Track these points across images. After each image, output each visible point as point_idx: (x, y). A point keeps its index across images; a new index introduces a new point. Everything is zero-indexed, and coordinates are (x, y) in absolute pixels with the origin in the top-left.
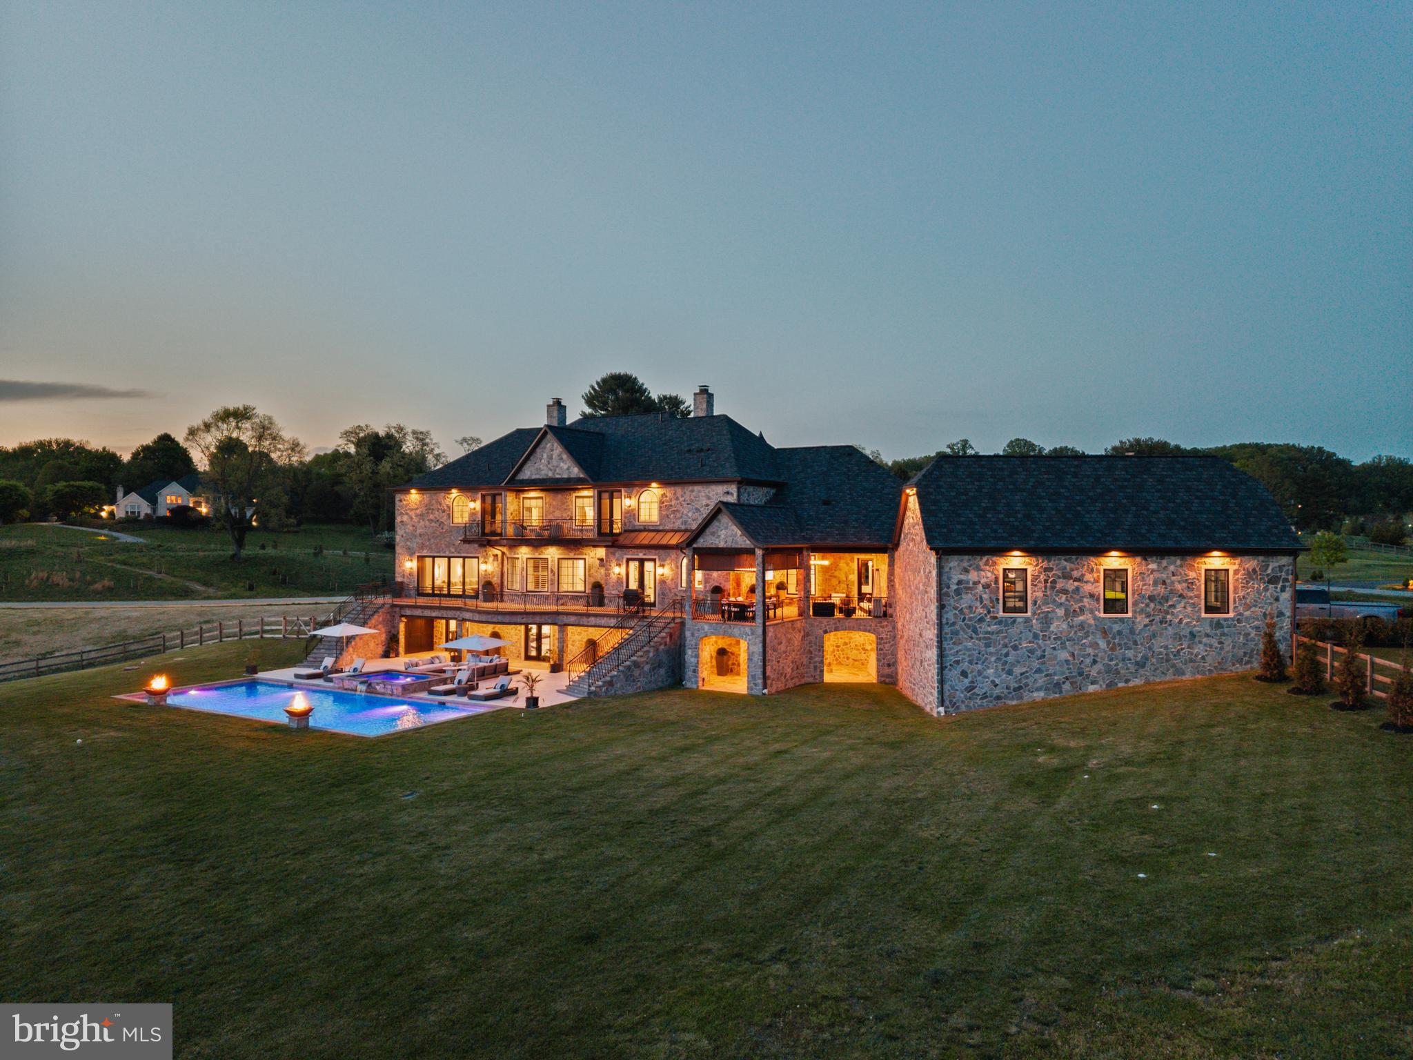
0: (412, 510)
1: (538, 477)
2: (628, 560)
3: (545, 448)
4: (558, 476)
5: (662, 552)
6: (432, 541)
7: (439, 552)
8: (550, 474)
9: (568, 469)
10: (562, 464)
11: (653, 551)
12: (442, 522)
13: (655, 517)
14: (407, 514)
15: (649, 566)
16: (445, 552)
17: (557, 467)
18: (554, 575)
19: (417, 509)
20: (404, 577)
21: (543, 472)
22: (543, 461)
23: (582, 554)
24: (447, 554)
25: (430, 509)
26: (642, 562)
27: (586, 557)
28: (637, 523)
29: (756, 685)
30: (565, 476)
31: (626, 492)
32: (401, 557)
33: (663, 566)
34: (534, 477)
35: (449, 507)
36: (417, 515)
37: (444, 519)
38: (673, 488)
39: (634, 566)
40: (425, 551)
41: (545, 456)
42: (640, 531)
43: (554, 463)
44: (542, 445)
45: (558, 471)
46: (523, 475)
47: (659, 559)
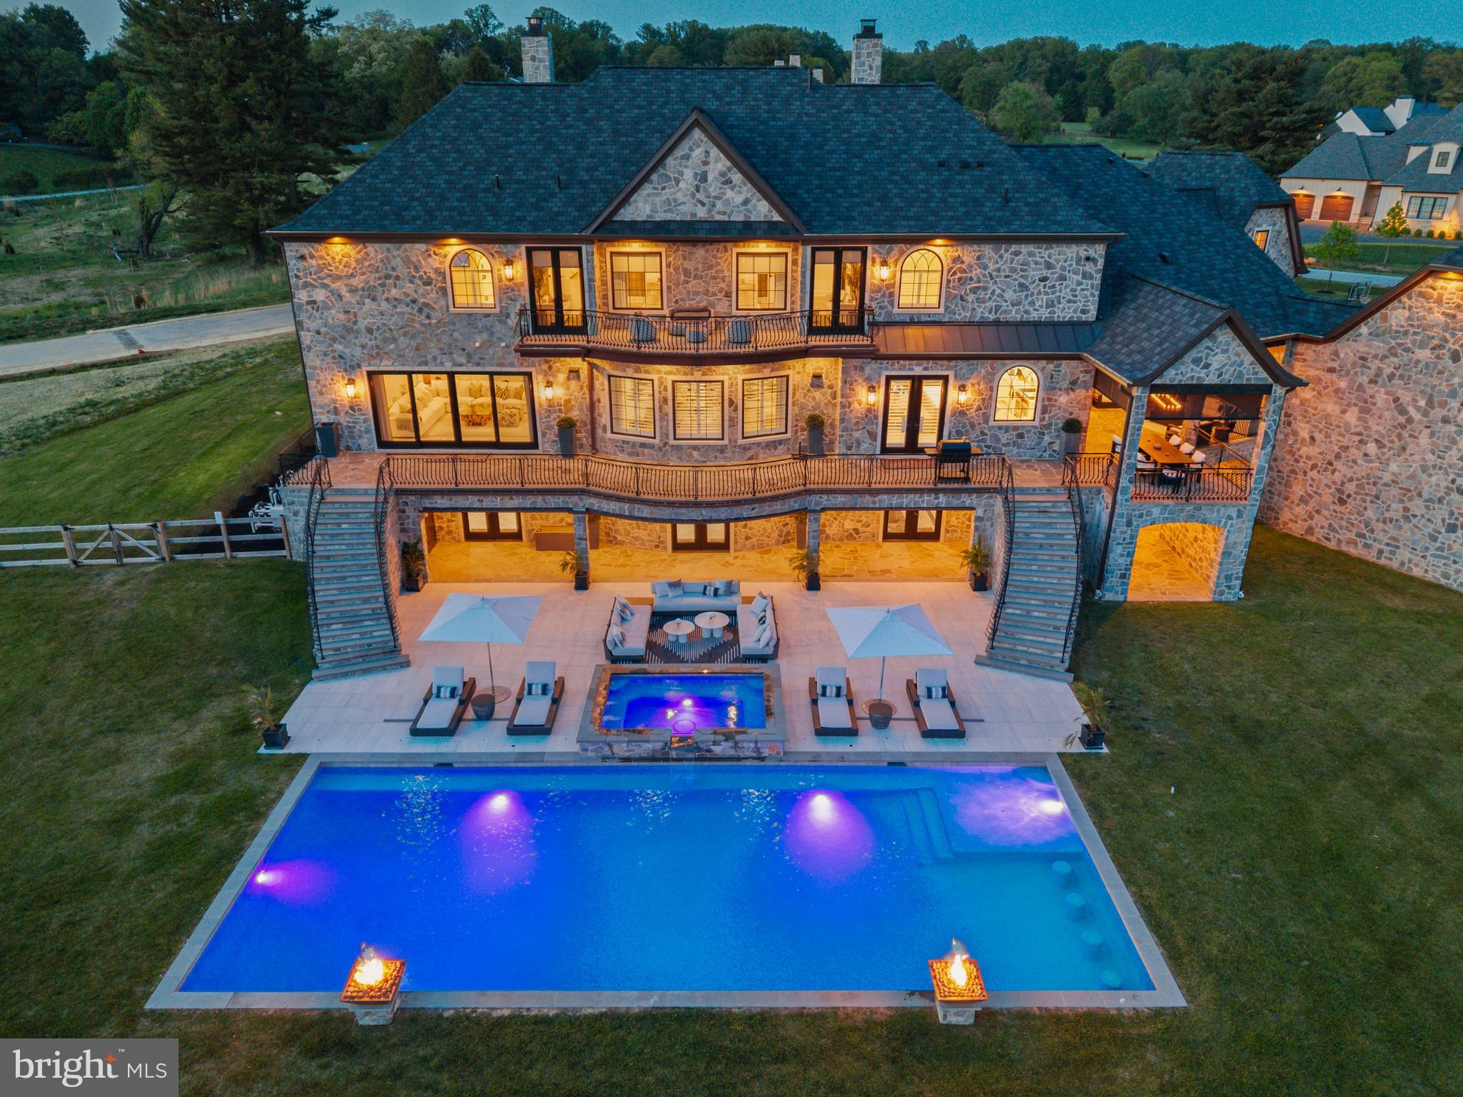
0: (339, 278)
1: (669, 217)
2: (889, 379)
3: (687, 157)
5: (961, 364)
6: (403, 341)
7: (426, 364)
8: (702, 213)
9: (746, 202)
10: (730, 194)
11: (944, 363)
12: (427, 305)
14: (325, 286)
15: (932, 392)
16: (442, 364)
17: (717, 198)
18: (736, 410)
19: (352, 276)
20: (336, 411)
21: (683, 208)
22: (682, 185)
23: (783, 368)
24: (448, 367)
25: (388, 277)
27: (791, 372)
28: (896, 310)
29: (1229, 587)
30: (741, 218)
31: (876, 251)
32: (325, 377)
33: (962, 388)
34: (659, 217)
35: (442, 274)
36: (353, 290)
37: (432, 296)
38: (976, 247)
39: (901, 389)
40: (386, 362)
41: (688, 174)
42: (903, 324)
43: (713, 189)
45: (719, 205)
46: (627, 214)
47: (956, 377)
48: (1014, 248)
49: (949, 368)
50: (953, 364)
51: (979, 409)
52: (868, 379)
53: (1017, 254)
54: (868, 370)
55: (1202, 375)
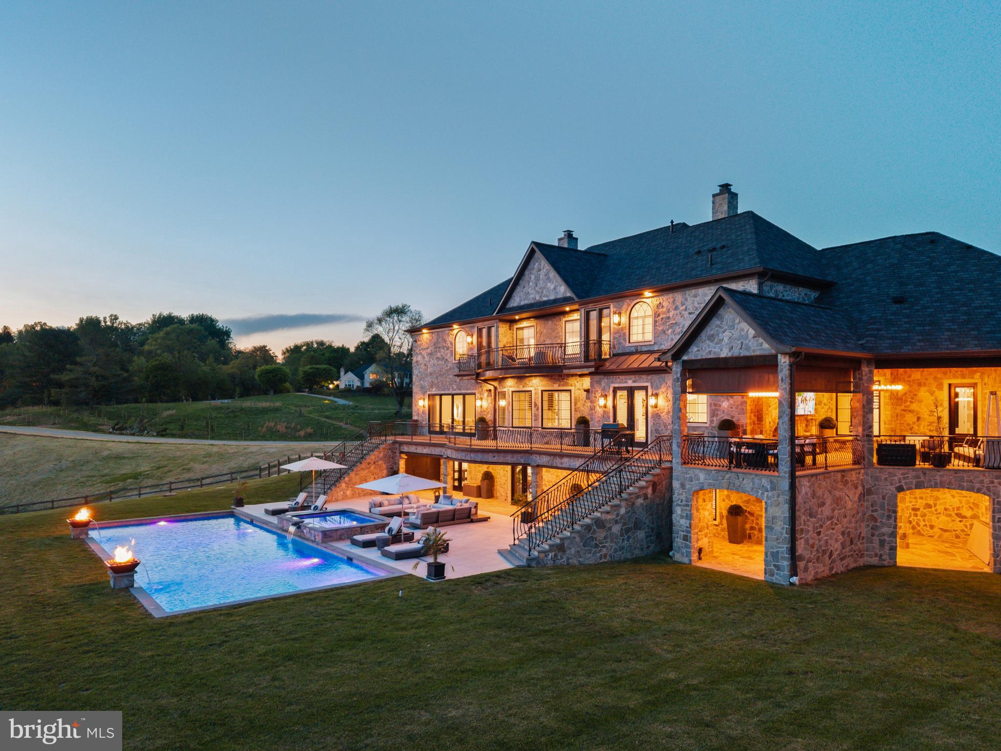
0: (425, 349)
1: (527, 302)
2: (615, 391)
3: (533, 266)
4: (545, 299)
5: (655, 377)
6: (439, 379)
7: (446, 390)
9: (555, 289)
10: (549, 284)
11: (644, 376)
12: (447, 359)
13: (649, 337)
15: (639, 396)
18: (538, 409)
19: (428, 348)
20: (419, 414)
21: (531, 296)
22: (531, 284)
23: (567, 384)
24: (451, 392)
25: (437, 347)
26: (631, 392)
27: (572, 388)
28: (627, 344)
29: (778, 567)
30: (552, 297)
31: (615, 307)
32: (417, 397)
33: (656, 395)
34: (522, 303)
35: (451, 344)
36: (428, 355)
37: (449, 355)
38: (671, 295)
39: (622, 396)
40: (434, 389)
41: (533, 277)
42: (631, 354)
43: (541, 284)
44: (529, 267)
45: (545, 292)
46: (512, 304)
47: (652, 387)
49: (648, 381)
50: (649, 377)
52: (604, 390)
54: (603, 384)
55: (717, 350)
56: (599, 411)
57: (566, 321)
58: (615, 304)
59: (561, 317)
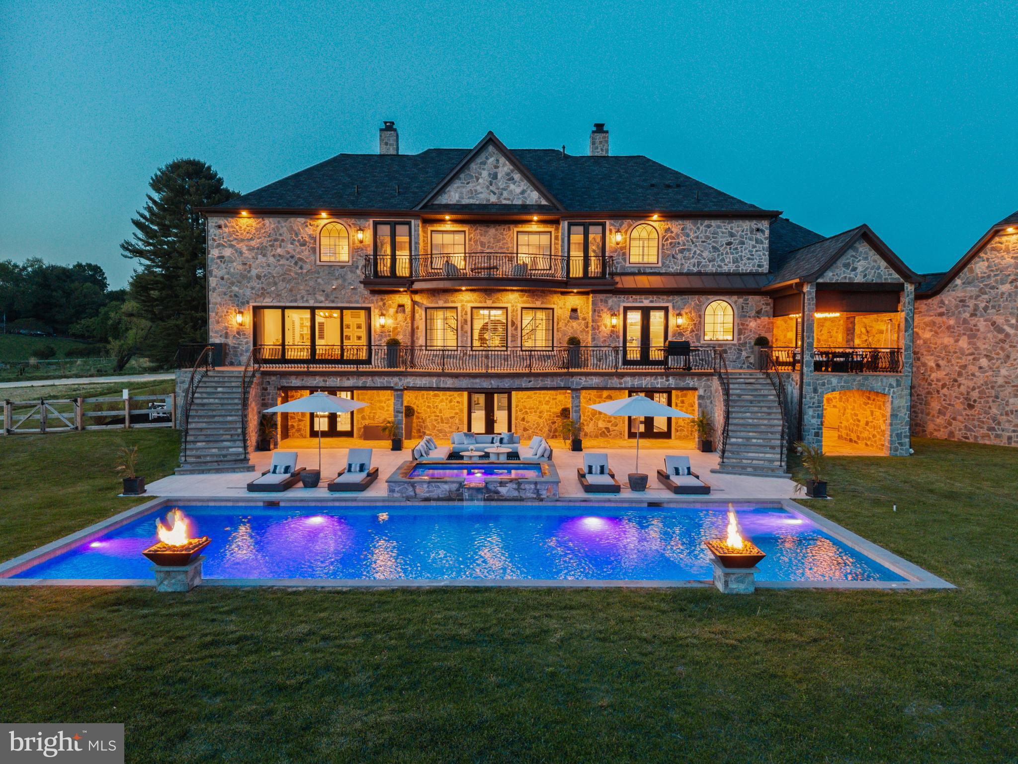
0: (242, 240)
1: (471, 201)
2: (626, 309)
3: (484, 163)
4: (504, 202)
6: (281, 285)
7: (296, 301)
8: (493, 199)
9: (523, 192)
10: (512, 187)
11: (665, 297)
12: (301, 259)
13: (653, 259)
14: (232, 246)
15: (657, 318)
16: (307, 301)
17: (504, 189)
18: (516, 329)
19: (252, 239)
20: (226, 336)
21: (482, 196)
22: (481, 181)
23: (550, 303)
24: (312, 303)
25: (276, 240)
26: (646, 313)
27: (552, 306)
28: (627, 265)
29: (901, 444)
30: (520, 202)
31: (611, 225)
32: (222, 310)
34: (465, 201)
36: (251, 249)
37: (305, 253)
38: (680, 222)
41: (485, 174)
42: (635, 274)
43: (501, 184)
45: (505, 194)
46: (444, 199)
47: (673, 307)
48: (706, 222)
49: (668, 301)
50: (671, 298)
51: (692, 331)
52: (610, 309)
53: (709, 226)
54: (610, 302)
56: (605, 330)
57: (518, 232)
58: (612, 222)
59: (512, 226)
